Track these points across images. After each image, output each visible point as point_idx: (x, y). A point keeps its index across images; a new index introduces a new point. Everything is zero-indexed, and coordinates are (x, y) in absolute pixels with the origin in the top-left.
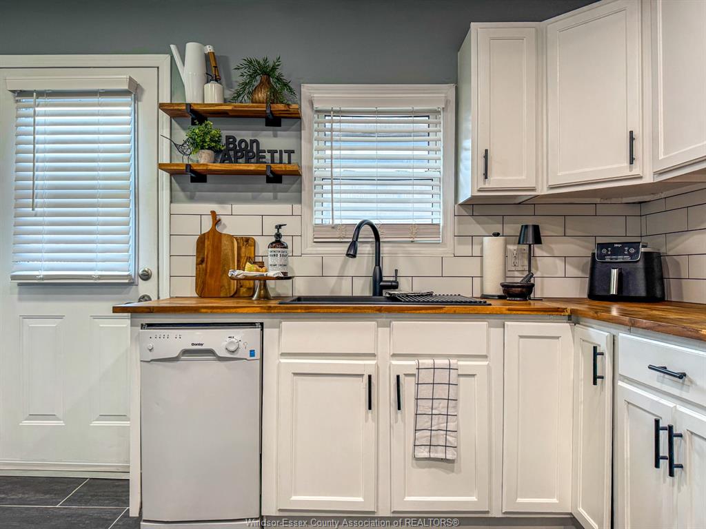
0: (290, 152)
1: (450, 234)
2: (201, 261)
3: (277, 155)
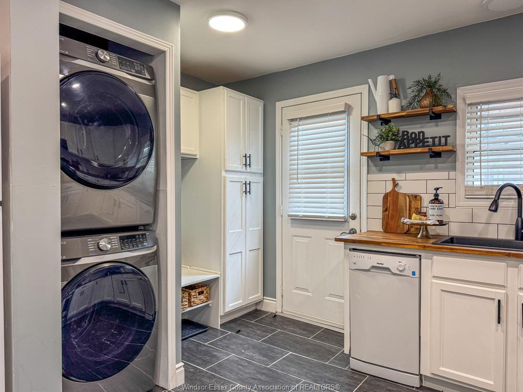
0: (446, 137)
2: (385, 210)
3: (437, 140)
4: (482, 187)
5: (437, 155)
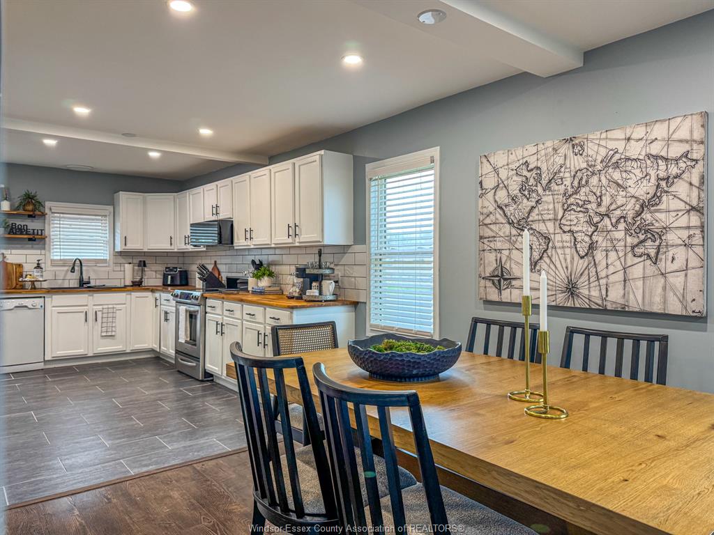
0: (42, 230)
1: (111, 263)
3: (36, 231)
4: (61, 260)
5: (34, 240)
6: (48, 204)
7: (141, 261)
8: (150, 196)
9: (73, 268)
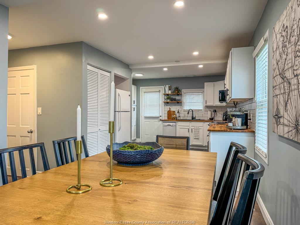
0: (180, 99)
1: (204, 111)
2: (168, 115)
4: (186, 110)
5: (178, 103)
6: (183, 90)
7: (214, 110)
8: (216, 83)
9: (188, 112)
